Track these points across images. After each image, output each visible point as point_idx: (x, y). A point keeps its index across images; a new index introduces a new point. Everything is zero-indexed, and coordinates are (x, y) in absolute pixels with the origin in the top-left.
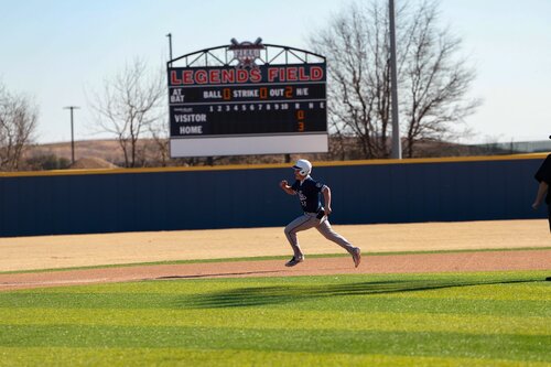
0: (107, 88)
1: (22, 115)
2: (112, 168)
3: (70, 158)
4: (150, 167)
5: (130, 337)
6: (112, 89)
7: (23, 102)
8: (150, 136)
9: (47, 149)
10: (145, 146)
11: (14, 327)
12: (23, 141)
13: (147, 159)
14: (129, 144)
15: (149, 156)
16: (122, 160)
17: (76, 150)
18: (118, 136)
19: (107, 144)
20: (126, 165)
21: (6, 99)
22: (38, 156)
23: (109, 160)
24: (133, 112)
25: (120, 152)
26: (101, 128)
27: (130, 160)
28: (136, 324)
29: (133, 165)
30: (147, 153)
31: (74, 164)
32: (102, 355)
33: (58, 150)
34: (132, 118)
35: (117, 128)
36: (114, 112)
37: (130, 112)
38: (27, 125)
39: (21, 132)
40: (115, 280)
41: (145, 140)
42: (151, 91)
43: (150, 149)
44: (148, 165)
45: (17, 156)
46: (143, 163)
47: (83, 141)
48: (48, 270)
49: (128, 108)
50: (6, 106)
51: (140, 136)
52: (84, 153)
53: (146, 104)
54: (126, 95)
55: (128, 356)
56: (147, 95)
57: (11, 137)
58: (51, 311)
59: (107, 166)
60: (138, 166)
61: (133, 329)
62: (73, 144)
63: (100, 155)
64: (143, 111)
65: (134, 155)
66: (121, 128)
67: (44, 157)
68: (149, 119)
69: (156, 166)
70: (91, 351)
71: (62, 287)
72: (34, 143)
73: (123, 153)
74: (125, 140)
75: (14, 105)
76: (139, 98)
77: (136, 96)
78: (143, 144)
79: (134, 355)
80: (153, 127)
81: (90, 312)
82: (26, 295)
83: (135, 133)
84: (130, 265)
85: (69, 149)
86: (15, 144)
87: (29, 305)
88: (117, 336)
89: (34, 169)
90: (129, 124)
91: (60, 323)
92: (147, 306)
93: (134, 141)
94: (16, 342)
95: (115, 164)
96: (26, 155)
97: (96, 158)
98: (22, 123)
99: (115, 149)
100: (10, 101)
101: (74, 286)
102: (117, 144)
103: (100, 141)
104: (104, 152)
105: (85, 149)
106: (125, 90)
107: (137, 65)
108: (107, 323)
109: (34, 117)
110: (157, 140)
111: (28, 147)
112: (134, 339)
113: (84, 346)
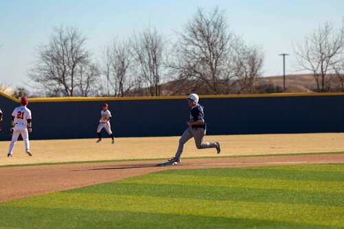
0: (307, 42)
1: (253, 59)
2: (309, 92)
3: (282, 86)
4: (334, 92)
5: (322, 199)
6: (310, 43)
7: (255, 51)
8: (334, 73)
9: (268, 80)
10: (330, 79)
11: (249, 189)
12: (254, 75)
13: (332, 87)
14: (320, 78)
15: (333, 85)
16: (316, 87)
17: (286, 81)
18: (313, 72)
19: (306, 77)
20: (318, 90)
21: (244, 50)
22: (263, 84)
23: (307, 87)
24: (324, 56)
25: (314, 82)
26: (302, 67)
27: (321, 87)
28: (325, 191)
29: (322, 91)
30: (332, 83)
31: (285, 90)
32: (304, 209)
33: (275, 81)
34: (323, 61)
35: (313, 67)
36: (311, 57)
37: (321, 57)
38: (256, 65)
39: (253, 70)
40: (312, 162)
41: (331, 75)
42: (335, 44)
43: (334, 81)
44: (332, 91)
45: (250, 85)
46: (328, 89)
47: (291, 76)
48: (269, 155)
49: (320, 54)
50: (244, 54)
51: (328, 73)
52: (291, 83)
53: (331, 52)
54: (318, 47)
55: (321, 211)
56: (332, 46)
57: (247, 72)
58: (271, 181)
59: (306, 91)
60: (325, 91)
61: (323, 193)
62: (284, 77)
63: (301, 84)
64: (330, 57)
65: (323, 85)
66: (315, 67)
67: (266, 85)
68: (334, 61)
69: (338, 91)
70: (297, 206)
71: (278, 166)
72: (261, 77)
73: (316, 83)
74: (318, 75)
75: (249, 52)
76: (327, 48)
77: (326, 47)
78: (329, 78)
79: (325, 210)
80: (336, 67)
81: (296, 182)
82: (256, 170)
83: (324, 70)
84: (320, 153)
85: (282, 81)
86: (249, 77)
87: (258, 177)
88: (313, 198)
89: (260, 93)
90: (320, 64)
91: (277, 188)
92: (332, 179)
93: (323, 75)
94: (250, 199)
95: (311, 90)
96: (255, 84)
97: (299, 86)
98: (254, 64)
99: (311, 80)
100: (247, 50)
101: (285, 166)
102: (312, 78)
103: (301, 75)
104: (304, 83)
105: (292, 81)
106: (318, 43)
107: (326, 27)
108: (307, 189)
109: (261, 60)
110: (338, 74)
111: (257, 79)
112: (324, 200)
113: (293, 203)
